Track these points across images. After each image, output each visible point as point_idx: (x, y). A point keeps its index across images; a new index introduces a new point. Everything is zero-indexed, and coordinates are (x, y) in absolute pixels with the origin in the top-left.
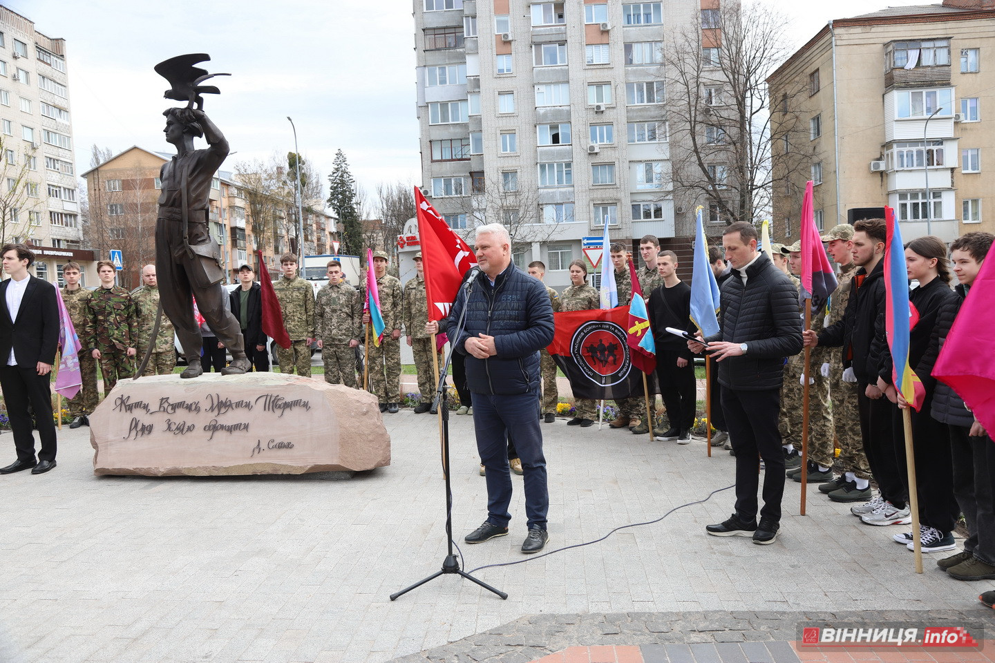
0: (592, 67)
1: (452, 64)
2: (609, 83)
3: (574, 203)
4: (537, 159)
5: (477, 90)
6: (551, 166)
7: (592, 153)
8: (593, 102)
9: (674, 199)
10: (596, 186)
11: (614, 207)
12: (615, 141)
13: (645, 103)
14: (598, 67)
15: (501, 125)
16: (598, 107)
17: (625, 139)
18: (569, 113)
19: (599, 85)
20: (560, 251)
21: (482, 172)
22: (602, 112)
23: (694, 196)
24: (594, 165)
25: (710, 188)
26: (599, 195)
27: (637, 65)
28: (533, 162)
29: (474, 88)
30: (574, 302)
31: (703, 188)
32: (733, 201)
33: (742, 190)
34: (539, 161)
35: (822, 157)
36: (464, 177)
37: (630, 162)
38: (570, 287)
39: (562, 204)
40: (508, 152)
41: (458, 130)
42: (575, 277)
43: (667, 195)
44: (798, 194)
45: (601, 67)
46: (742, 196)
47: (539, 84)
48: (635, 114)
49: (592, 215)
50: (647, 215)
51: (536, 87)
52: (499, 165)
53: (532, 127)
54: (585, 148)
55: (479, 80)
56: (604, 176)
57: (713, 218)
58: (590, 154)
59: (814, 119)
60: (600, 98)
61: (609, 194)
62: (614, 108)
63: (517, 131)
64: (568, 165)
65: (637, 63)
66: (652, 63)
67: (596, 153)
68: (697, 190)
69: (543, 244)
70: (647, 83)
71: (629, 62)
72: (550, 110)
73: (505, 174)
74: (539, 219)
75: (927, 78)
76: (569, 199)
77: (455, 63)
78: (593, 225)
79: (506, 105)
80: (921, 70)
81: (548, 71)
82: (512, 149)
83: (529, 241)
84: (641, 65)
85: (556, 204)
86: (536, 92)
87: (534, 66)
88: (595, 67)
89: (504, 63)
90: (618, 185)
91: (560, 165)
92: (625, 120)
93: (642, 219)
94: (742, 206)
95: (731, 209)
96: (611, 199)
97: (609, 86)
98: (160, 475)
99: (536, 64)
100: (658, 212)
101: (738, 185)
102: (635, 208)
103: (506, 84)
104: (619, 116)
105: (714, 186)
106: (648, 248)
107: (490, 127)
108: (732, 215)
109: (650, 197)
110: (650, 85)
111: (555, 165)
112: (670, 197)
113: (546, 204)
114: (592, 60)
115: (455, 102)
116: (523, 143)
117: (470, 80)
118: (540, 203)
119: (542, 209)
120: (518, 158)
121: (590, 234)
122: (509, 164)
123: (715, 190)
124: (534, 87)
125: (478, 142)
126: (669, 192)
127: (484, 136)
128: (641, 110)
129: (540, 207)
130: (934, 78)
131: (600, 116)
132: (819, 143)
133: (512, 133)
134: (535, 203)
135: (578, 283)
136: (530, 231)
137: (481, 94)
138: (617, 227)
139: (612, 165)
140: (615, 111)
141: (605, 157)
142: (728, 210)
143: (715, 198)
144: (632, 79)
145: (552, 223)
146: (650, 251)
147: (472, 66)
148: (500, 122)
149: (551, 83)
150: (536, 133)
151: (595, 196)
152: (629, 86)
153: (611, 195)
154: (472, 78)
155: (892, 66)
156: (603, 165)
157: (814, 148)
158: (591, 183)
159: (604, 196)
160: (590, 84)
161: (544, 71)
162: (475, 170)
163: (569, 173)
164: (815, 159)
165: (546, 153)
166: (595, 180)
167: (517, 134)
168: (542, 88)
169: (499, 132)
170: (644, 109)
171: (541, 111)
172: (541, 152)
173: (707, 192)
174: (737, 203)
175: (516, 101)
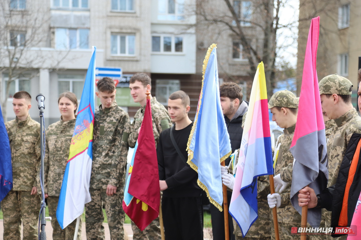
3: (89, 29)
9: (197, 32)
10: (115, 13)
11: (131, 37)
20: (71, 81)
23: (217, 31)
25: (234, 24)
26: (117, 22)
30: (63, 139)
31: (227, 24)
32: (257, 40)
33: (267, 28)
38: (59, 122)
39: (76, 29)
42: (65, 110)
43: (189, 28)
44: (324, 36)
46: (266, 34)
49: (109, 44)
50: (168, 48)
57: (235, 55)
61: (129, 22)
68: (221, 25)
69: (53, 71)
74: (50, 43)
76: (84, 24)
78: (110, 55)
83: (35, 66)
85: (70, 29)
90: (138, 14)
93: (162, 52)
94: (266, 45)
95: (254, 47)
96: (130, 28)
100: (179, 46)
101: (263, 23)
102: (156, 40)
105: (238, 22)
106: (136, 88)
108: (255, 53)
109: (171, 29)
112: (192, 30)
113: (58, 28)
118: (52, 25)
119: (53, 33)
121: (105, 64)
123: (239, 27)
126: (191, 26)
129: (51, 30)
134: (46, 26)
135: (67, 117)
136: (38, 56)
138: (135, 59)
142: (251, 48)
143: (238, 34)
145: (63, 49)
146: (137, 91)
151: (113, 23)
153: (130, 24)
158: (109, 8)
159: (122, 24)
164: (344, 1)
166: (114, 6)
173: (231, 28)
174: (261, 42)
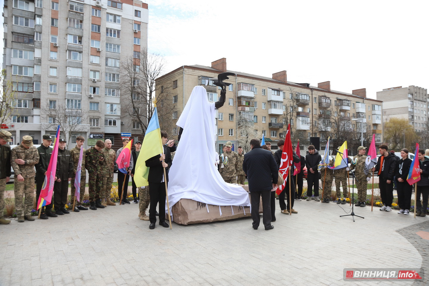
0: (92, 64)
1: (26, 50)
2: (99, 71)
3: (81, 117)
4: (66, 97)
5: (39, 64)
6: (72, 100)
7: (90, 98)
8: (92, 77)
10: (91, 111)
11: (98, 120)
12: (100, 94)
13: (112, 81)
14: (95, 64)
15: (50, 80)
16: (94, 80)
17: (104, 94)
18: (81, 80)
19: (95, 71)
21: (39, 99)
22: (95, 82)
24: (91, 103)
26: (92, 114)
27: (109, 67)
28: (64, 98)
29: (38, 63)
34: (67, 98)
35: (178, 110)
36: (29, 100)
37: (105, 103)
40: (53, 92)
41: (27, 79)
45: (96, 65)
47: (69, 66)
48: (107, 85)
49: (89, 122)
50: (110, 124)
51: (68, 68)
52: (48, 97)
53: (64, 84)
54: (87, 95)
55: (41, 60)
56: (94, 107)
58: (89, 98)
59: (174, 97)
60: (95, 76)
62: (100, 81)
63: (57, 84)
64: (80, 101)
65: (109, 66)
66: (115, 67)
67: (92, 98)
69: (71, 132)
70: (113, 74)
71: (106, 65)
72: (73, 78)
73: (51, 102)
75: (210, 89)
76: (79, 115)
77: (27, 50)
79: (53, 72)
80: (209, 86)
81: (74, 62)
82: (54, 91)
84: (111, 67)
86: (67, 70)
87: (67, 59)
88: (94, 64)
89: (53, 55)
90: (100, 111)
91: (76, 101)
92: (104, 87)
93: (108, 125)
96: (97, 117)
97: (99, 72)
98: (211, 221)
99: (68, 58)
100: (115, 123)
102: (106, 121)
103: (54, 64)
104: (102, 85)
107: (45, 80)
109: (111, 117)
110: (114, 75)
111: (74, 100)
112: (119, 118)
113: (69, 116)
114: (93, 62)
115: (26, 67)
116: (60, 89)
117: (36, 59)
120: (57, 96)
122: (53, 98)
124: (66, 67)
125: (38, 86)
126: (119, 116)
127: (42, 84)
128: (110, 84)
129: (66, 117)
130: (212, 89)
131: (94, 83)
132: (176, 105)
133: (55, 84)
134: (64, 115)
137: (42, 66)
138: (99, 128)
139: (98, 103)
140: (100, 82)
141: (96, 100)
144: (107, 71)
147: (37, 53)
148: (50, 79)
149: (74, 67)
150: (66, 86)
151: (90, 115)
152: (106, 73)
153: (97, 115)
154: (37, 58)
155: (201, 83)
156: (94, 103)
157: (174, 106)
158: (89, 109)
159: (94, 115)
160: (91, 70)
161: (72, 62)
162: (36, 98)
163: (79, 104)
164: (175, 110)
165: (70, 95)
166: (91, 108)
167: (57, 85)
168: (71, 68)
169: (49, 83)
170: (111, 83)
171: (70, 78)
172: (68, 94)
175: (58, 72)
